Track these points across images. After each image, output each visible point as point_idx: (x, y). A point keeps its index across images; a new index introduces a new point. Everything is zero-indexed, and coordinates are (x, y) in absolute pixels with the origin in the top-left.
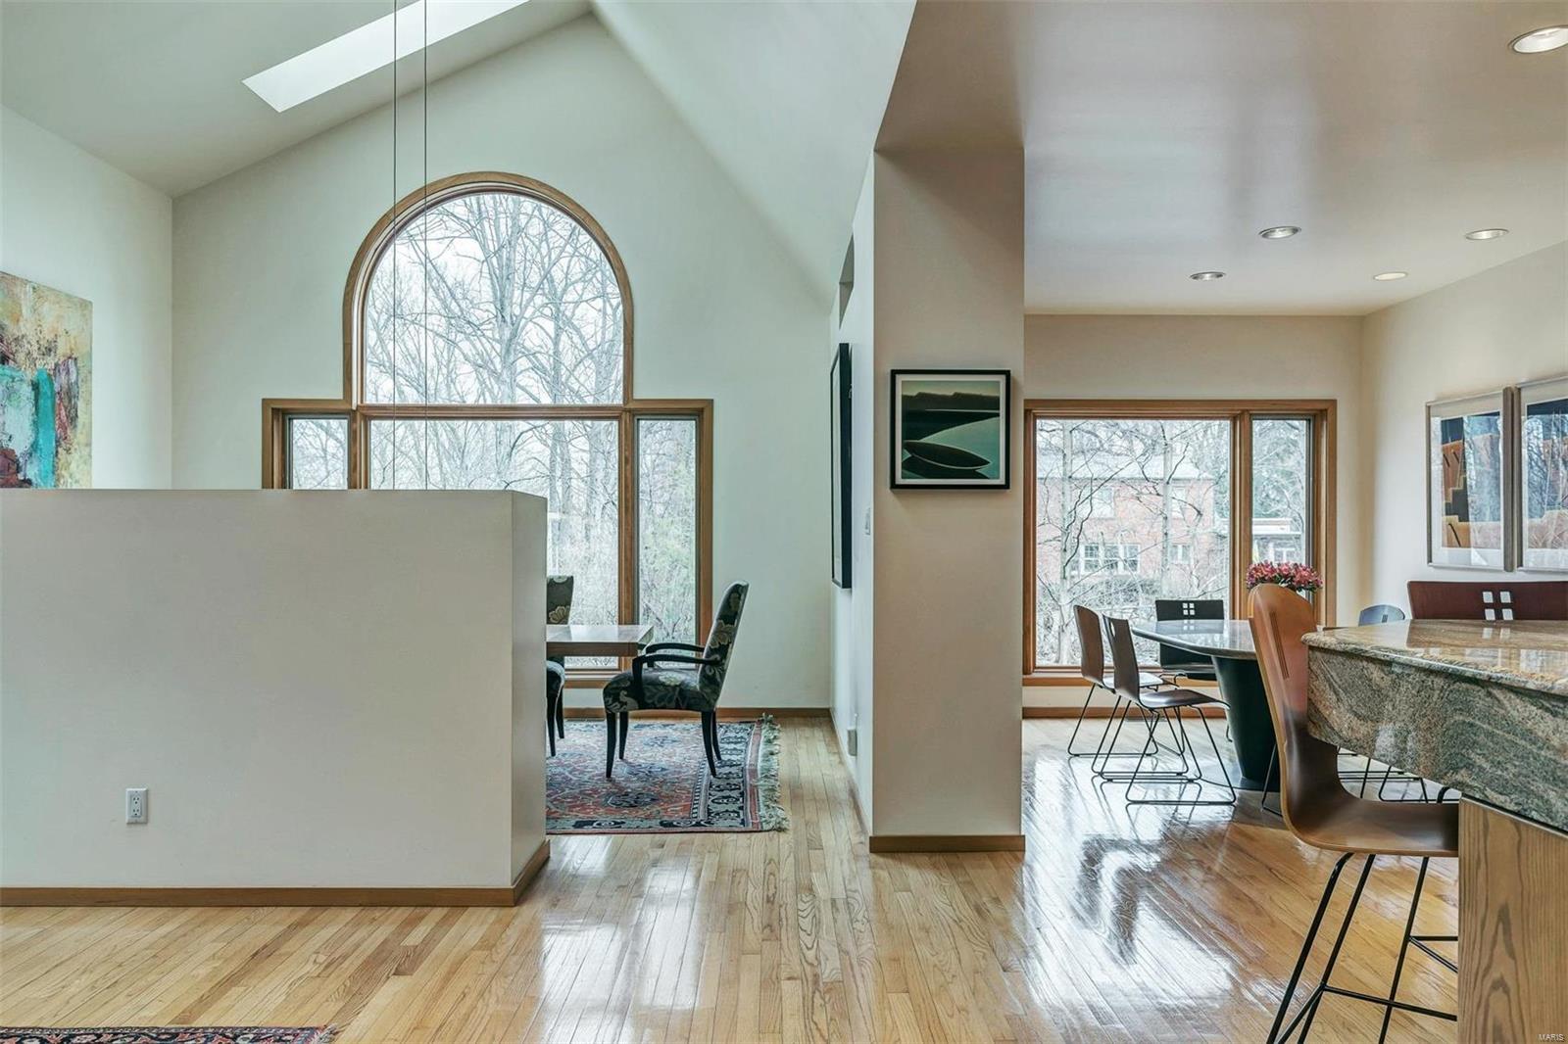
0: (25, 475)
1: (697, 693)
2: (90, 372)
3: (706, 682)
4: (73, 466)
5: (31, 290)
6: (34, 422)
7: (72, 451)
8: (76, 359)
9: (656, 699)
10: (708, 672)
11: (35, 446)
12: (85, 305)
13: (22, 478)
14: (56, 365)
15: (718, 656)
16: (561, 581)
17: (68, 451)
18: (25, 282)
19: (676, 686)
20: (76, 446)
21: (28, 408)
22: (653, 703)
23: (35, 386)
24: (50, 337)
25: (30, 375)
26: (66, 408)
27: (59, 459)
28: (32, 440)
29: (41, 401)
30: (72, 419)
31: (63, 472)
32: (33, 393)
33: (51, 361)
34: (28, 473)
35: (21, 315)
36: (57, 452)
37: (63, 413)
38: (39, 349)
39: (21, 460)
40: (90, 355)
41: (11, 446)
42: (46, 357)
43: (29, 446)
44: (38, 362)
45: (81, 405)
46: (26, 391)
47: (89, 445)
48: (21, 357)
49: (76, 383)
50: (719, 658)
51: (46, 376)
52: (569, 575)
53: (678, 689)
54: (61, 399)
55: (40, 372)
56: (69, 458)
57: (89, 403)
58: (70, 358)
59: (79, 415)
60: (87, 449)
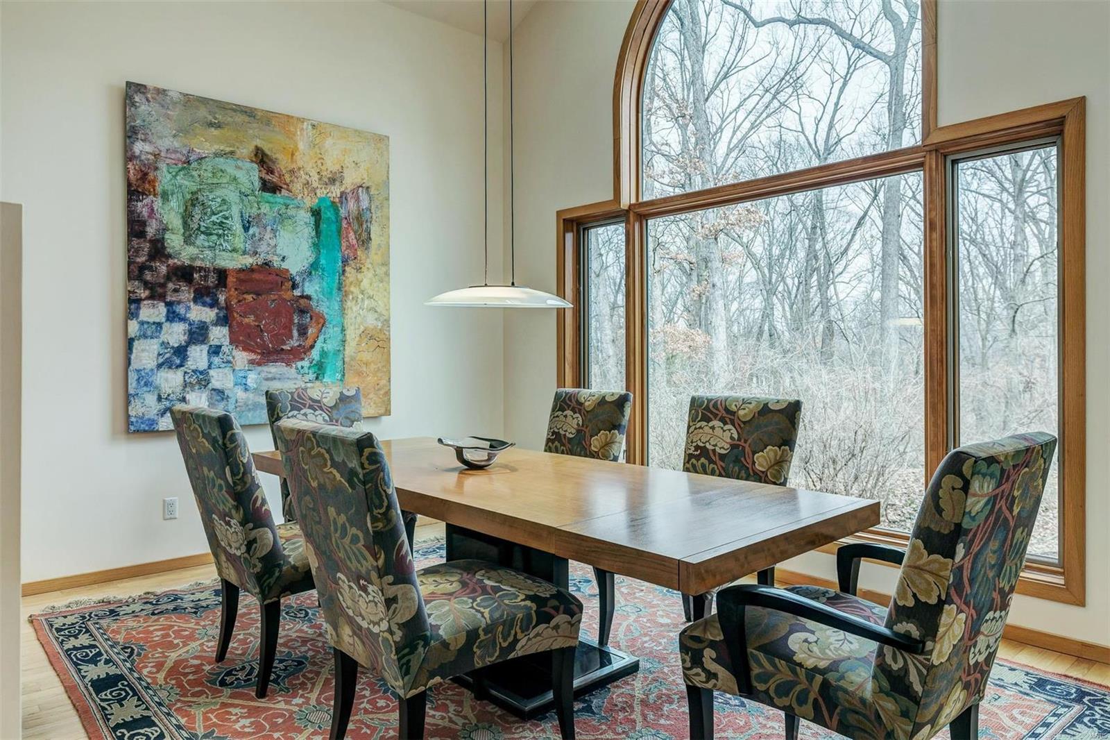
0: (303, 291)
1: (863, 701)
2: (387, 199)
3: (885, 684)
4: (365, 283)
5: (310, 127)
6: (314, 244)
7: (364, 269)
8: (368, 188)
9: (772, 685)
10: (889, 660)
11: (314, 266)
12: (382, 140)
13: (299, 294)
14: (342, 193)
15: (913, 629)
16: (778, 407)
17: (359, 270)
18: (301, 120)
19: (816, 670)
20: (370, 266)
21: (308, 231)
22: (767, 692)
23: (316, 213)
24: (336, 168)
25: (309, 202)
26: (355, 233)
27: (347, 278)
28: (311, 260)
29: (323, 226)
30: (363, 241)
31: (352, 289)
32: (313, 219)
33: (336, 191)
34: (306, 289)
35: (297, 149)
36: (344, 271)
37: (352, 235)
38: (320, 179)
39: (298, 278)
40: (386, 183)
41: (285, 266)
42: (329, 187)
43: (307, 265)
44: (318, 192)
45: (375, 230)
46: (305, 217)
47: (386, 264)
48: (297, 187)
49: (369, 209)
50: (915, 633)
51: (329, 204)
52: (793, 398)
53: (819, 678)
54: (349, 223)
55: (321, 200)
56: (360, 276)
57: (385, 227)
58: (361, 186)
59: (372, 236)
60: (384, 269)
